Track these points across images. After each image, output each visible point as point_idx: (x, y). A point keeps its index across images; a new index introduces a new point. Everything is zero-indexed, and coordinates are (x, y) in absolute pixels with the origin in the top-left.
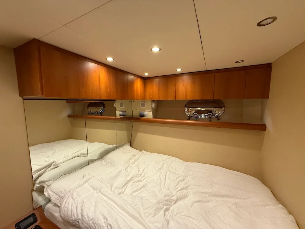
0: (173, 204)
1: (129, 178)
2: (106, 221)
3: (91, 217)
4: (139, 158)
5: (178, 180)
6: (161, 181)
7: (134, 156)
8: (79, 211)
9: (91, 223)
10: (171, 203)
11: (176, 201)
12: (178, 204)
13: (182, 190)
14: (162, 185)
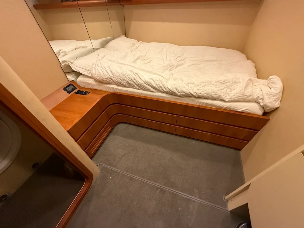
0: (174, 68)
1: (136, 57)
2: (132, 72)
3: (121, 72)
4: (139, 46)
5: (177, 56)
6: (163, 58)
7: (134, 44)
8: (109, 72)
9: (121, 75)
10: (173, 68)
11: (177, 67)
12: (177, 68)
13: (181, 61)
14: (164, 60)
